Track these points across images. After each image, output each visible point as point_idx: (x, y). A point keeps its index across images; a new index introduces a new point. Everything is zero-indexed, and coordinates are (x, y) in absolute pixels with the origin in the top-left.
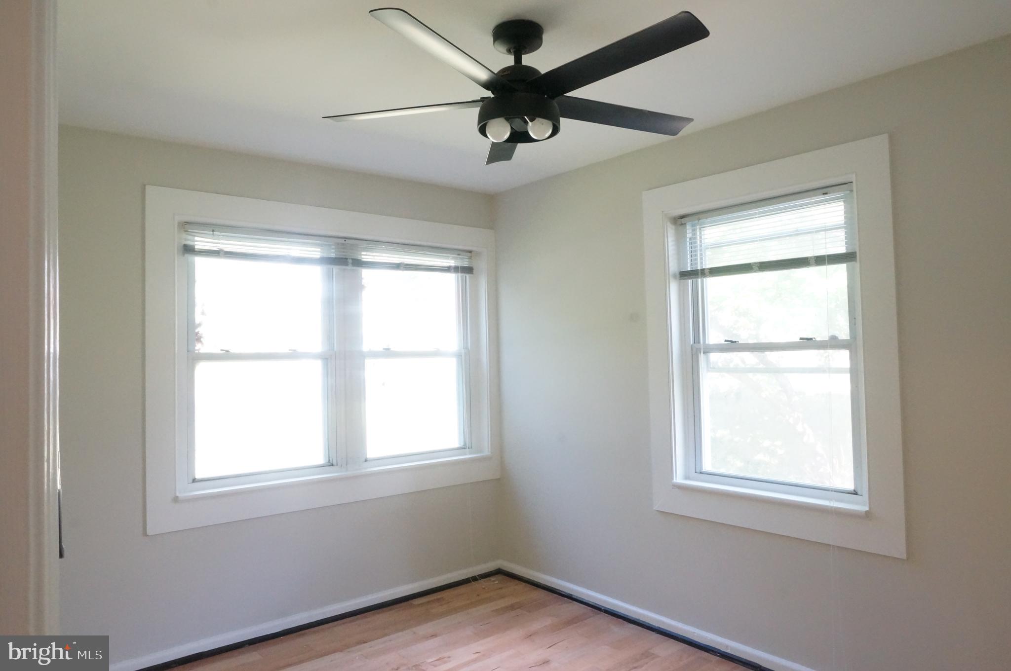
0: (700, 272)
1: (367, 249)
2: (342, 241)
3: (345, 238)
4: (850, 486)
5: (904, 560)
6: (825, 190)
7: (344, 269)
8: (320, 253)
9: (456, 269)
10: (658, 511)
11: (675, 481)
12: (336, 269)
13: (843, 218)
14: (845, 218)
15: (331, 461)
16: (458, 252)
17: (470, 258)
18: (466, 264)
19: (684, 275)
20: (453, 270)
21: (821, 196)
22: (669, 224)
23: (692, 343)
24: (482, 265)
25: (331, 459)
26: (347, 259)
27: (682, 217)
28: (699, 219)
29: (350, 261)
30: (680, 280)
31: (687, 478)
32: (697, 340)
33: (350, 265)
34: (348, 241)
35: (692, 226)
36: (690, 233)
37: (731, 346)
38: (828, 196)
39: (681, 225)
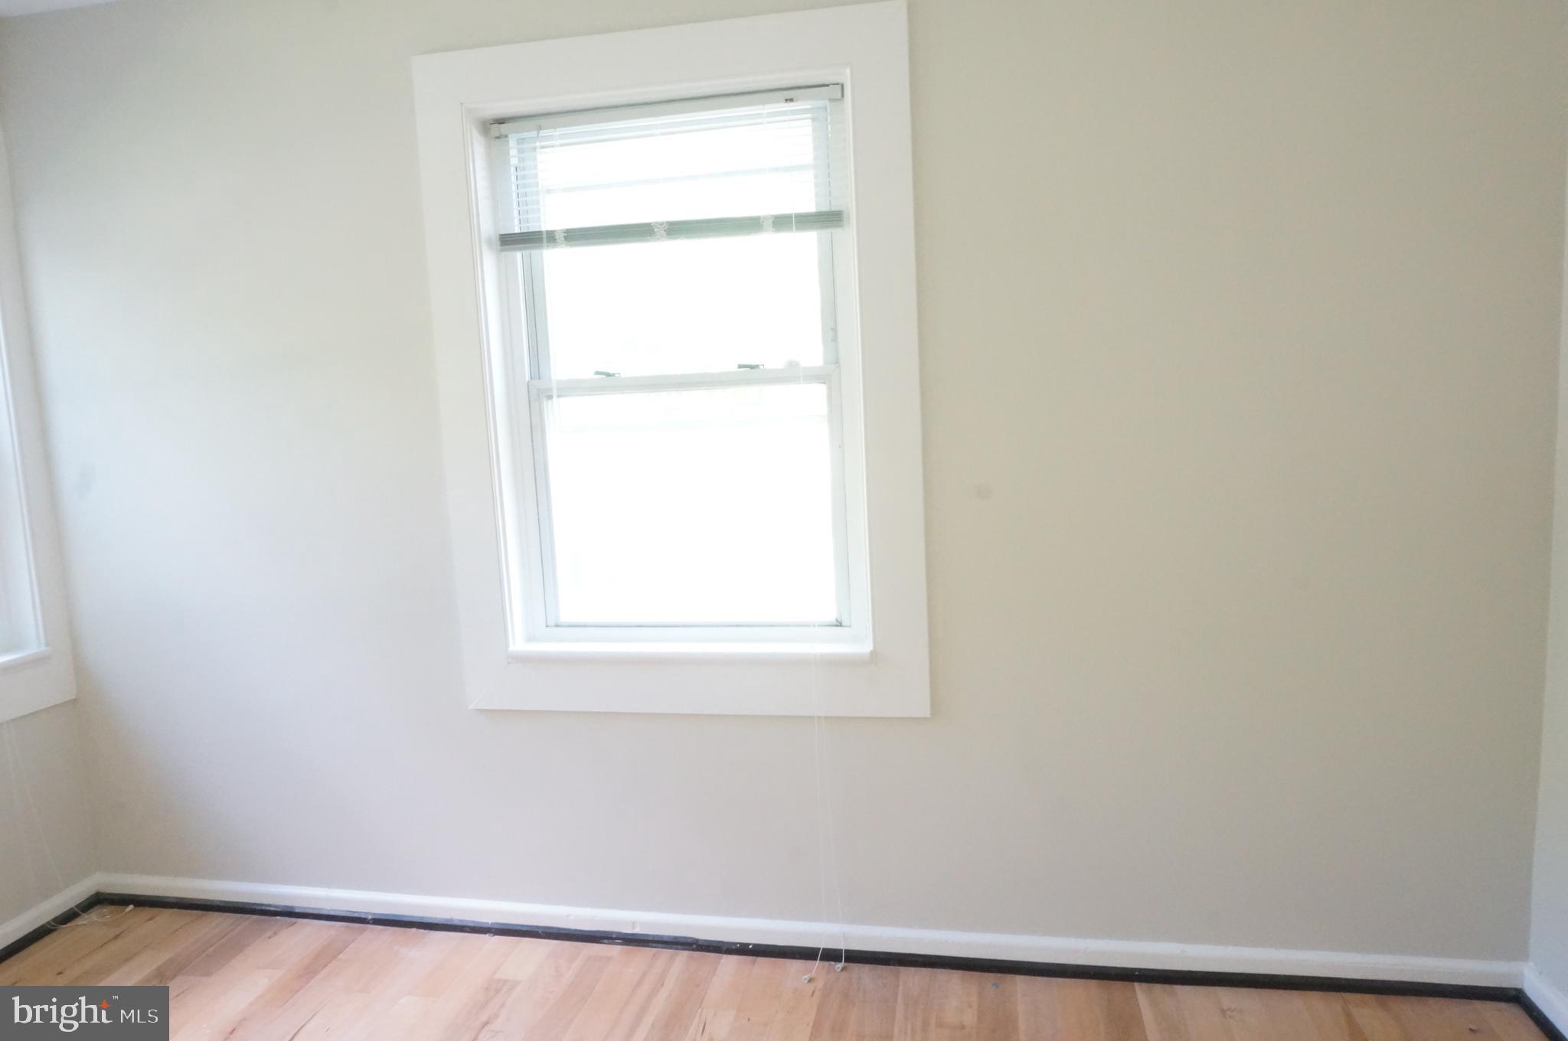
0: (545, 236)
4: (831, 614)
5: (926, 719)
6: (790, 93)
10: (476, 710)
11: (510, 648)
13: (811, 150)
14: (816, 150)
19: (509, 241)
21: (783, 104)
22: (475, 131)
23: (528, 378)
27: (501, 121)
28: (540, 128)
30: (502, 251)
31: (531, 639)
32: (537, 372)
35: (521, 141)
36: (515, 157)
37: (608, 382)
38: (790, 106)
39: (498, 138)
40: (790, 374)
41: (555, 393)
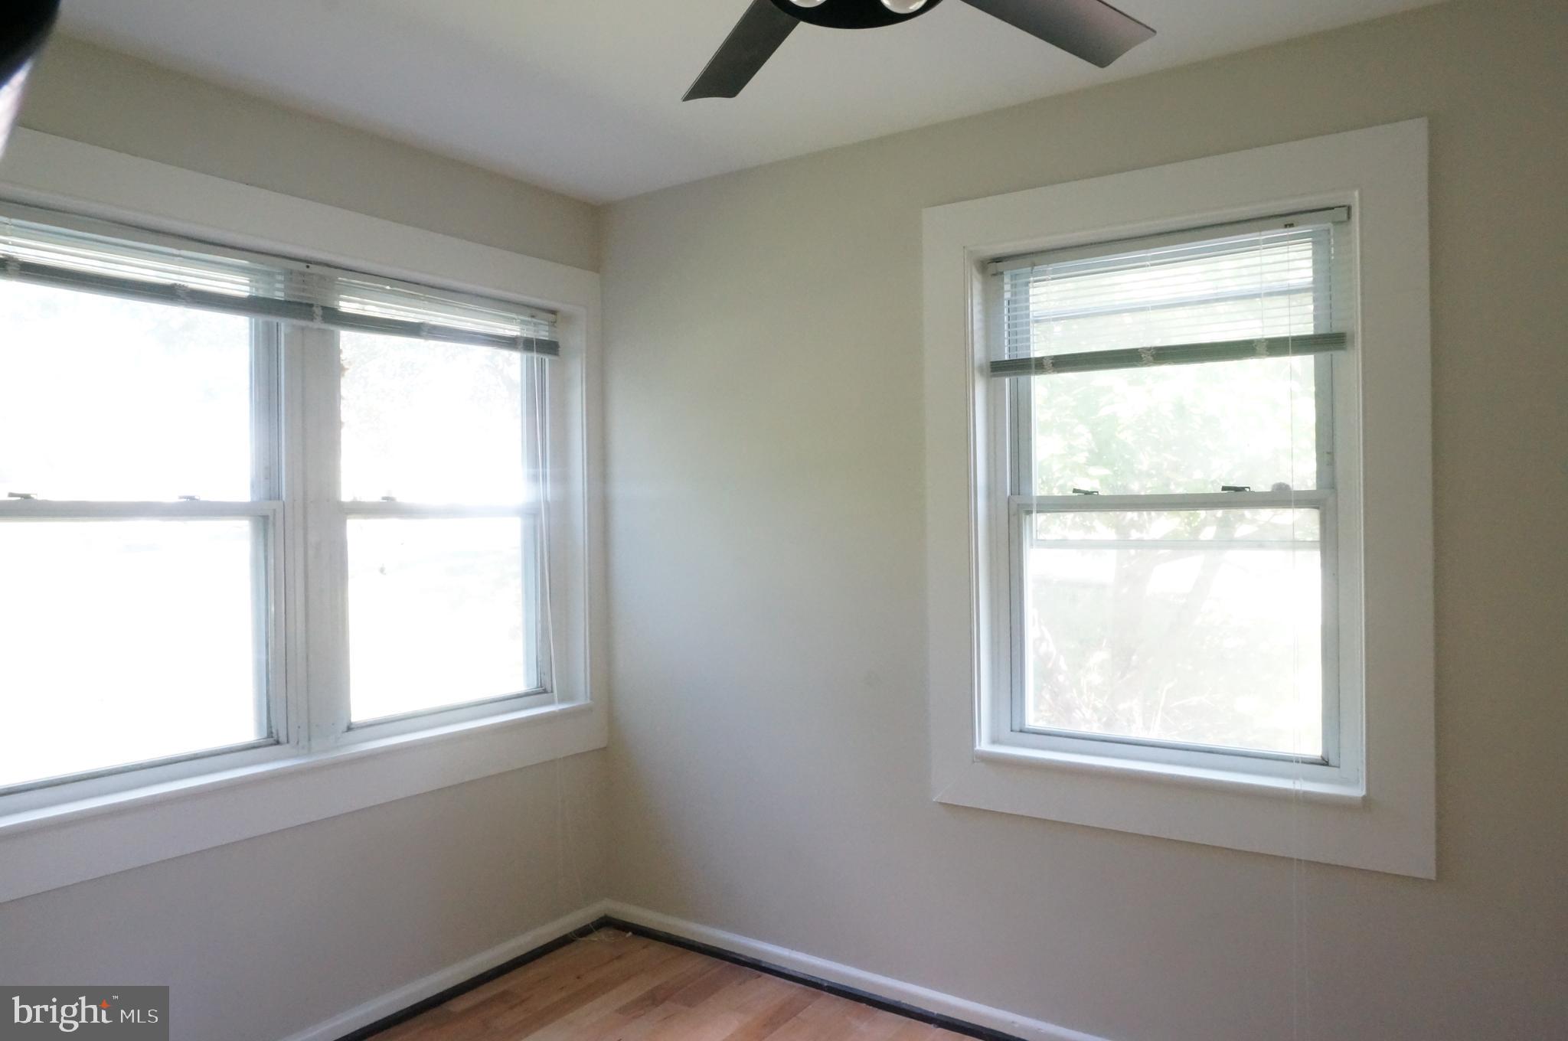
0: (1033, 363)
1: (351, 290)
2: (302, 266)
3: (308, 262)
4: (1315, 750)
5: (1430, 881)
6: (1288, 219)
7: (303, 329)
8: (247, 288)
9: (527, 345)
10: (940, 803)
11: (977, 748)
12: (285, 325)
13: (1310, 272)
14: (1315, 272)
15: (274, 735)
16: (533, 310)
17: (553, 324)
18: (544, 334)
19: (999, 368)
20: (522, 346)
21: (1282, 230)
22: (974, 270)
23: (1009, 493)
24: (575, 340)
25: (274, 731)
26: (311, 306)
27: (998, 260)
28: (1034, 265)
29: (318, 311)
30: (992, 376)
31: (994, 741)
32: (1018, 488)
33: (319, 318)
34: (314, 269)
35: (1014, 277)
36: (1008, 291)
37: (1086, 501)
38: (1291, 232)
39: (994, 275)
40: (1281, 497)
41: (1034, 510)
